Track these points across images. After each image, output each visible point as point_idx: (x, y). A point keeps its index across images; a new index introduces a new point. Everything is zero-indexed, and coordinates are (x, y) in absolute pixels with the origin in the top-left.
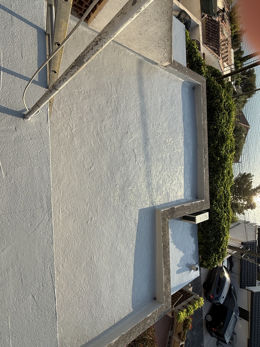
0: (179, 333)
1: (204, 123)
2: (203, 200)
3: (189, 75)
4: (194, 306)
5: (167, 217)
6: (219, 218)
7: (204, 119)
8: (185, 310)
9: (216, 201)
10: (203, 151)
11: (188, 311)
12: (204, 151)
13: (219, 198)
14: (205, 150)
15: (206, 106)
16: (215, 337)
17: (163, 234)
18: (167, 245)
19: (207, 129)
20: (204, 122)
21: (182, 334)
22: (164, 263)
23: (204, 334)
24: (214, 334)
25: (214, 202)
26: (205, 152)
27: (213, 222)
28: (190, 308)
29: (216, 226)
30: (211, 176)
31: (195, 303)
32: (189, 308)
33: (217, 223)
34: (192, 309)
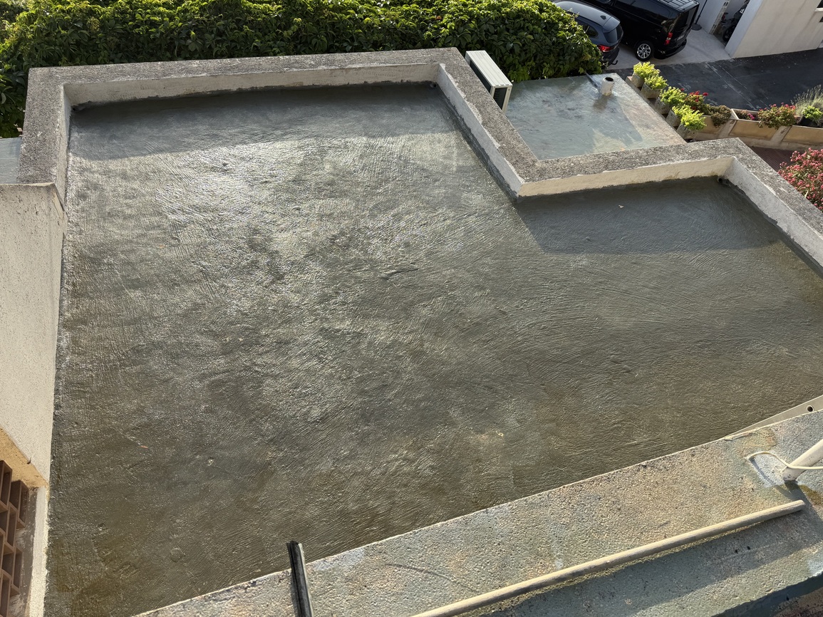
0: (715, 125)
1: (203, 71)
2: (443, 66)
3: (49, 127)
4: (659, 87)
5: (533, 165)
6: (470, 21)
7: (189, 71)
8: (675, 110)
9: (424, 29)
10: (295, 70)
11: (675, 103)
12: (296, 68)
13: (413, 21)
14: (290, 66)
15: (137, 65)
16: (686, 35)
17: (579, 171)
18: (601, 160)
19: (219, 61)
20: (196, 71)
21: (715, 115)
22: (648, 164)
23: (684, 62)
24: (679, 38)
25: (429, 35)
26: (296, 65)
27: (483, 37)
28: (667, 98)
29: (492, 30)
30: (356, 44)
31: (651, 84)
32: (669, 101)
33: (485, 27)
34: (668, 93)
